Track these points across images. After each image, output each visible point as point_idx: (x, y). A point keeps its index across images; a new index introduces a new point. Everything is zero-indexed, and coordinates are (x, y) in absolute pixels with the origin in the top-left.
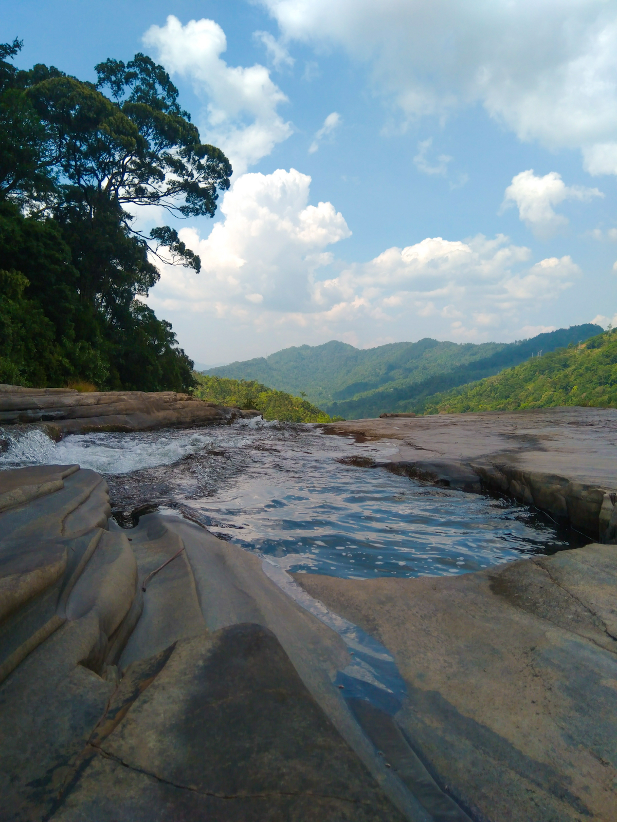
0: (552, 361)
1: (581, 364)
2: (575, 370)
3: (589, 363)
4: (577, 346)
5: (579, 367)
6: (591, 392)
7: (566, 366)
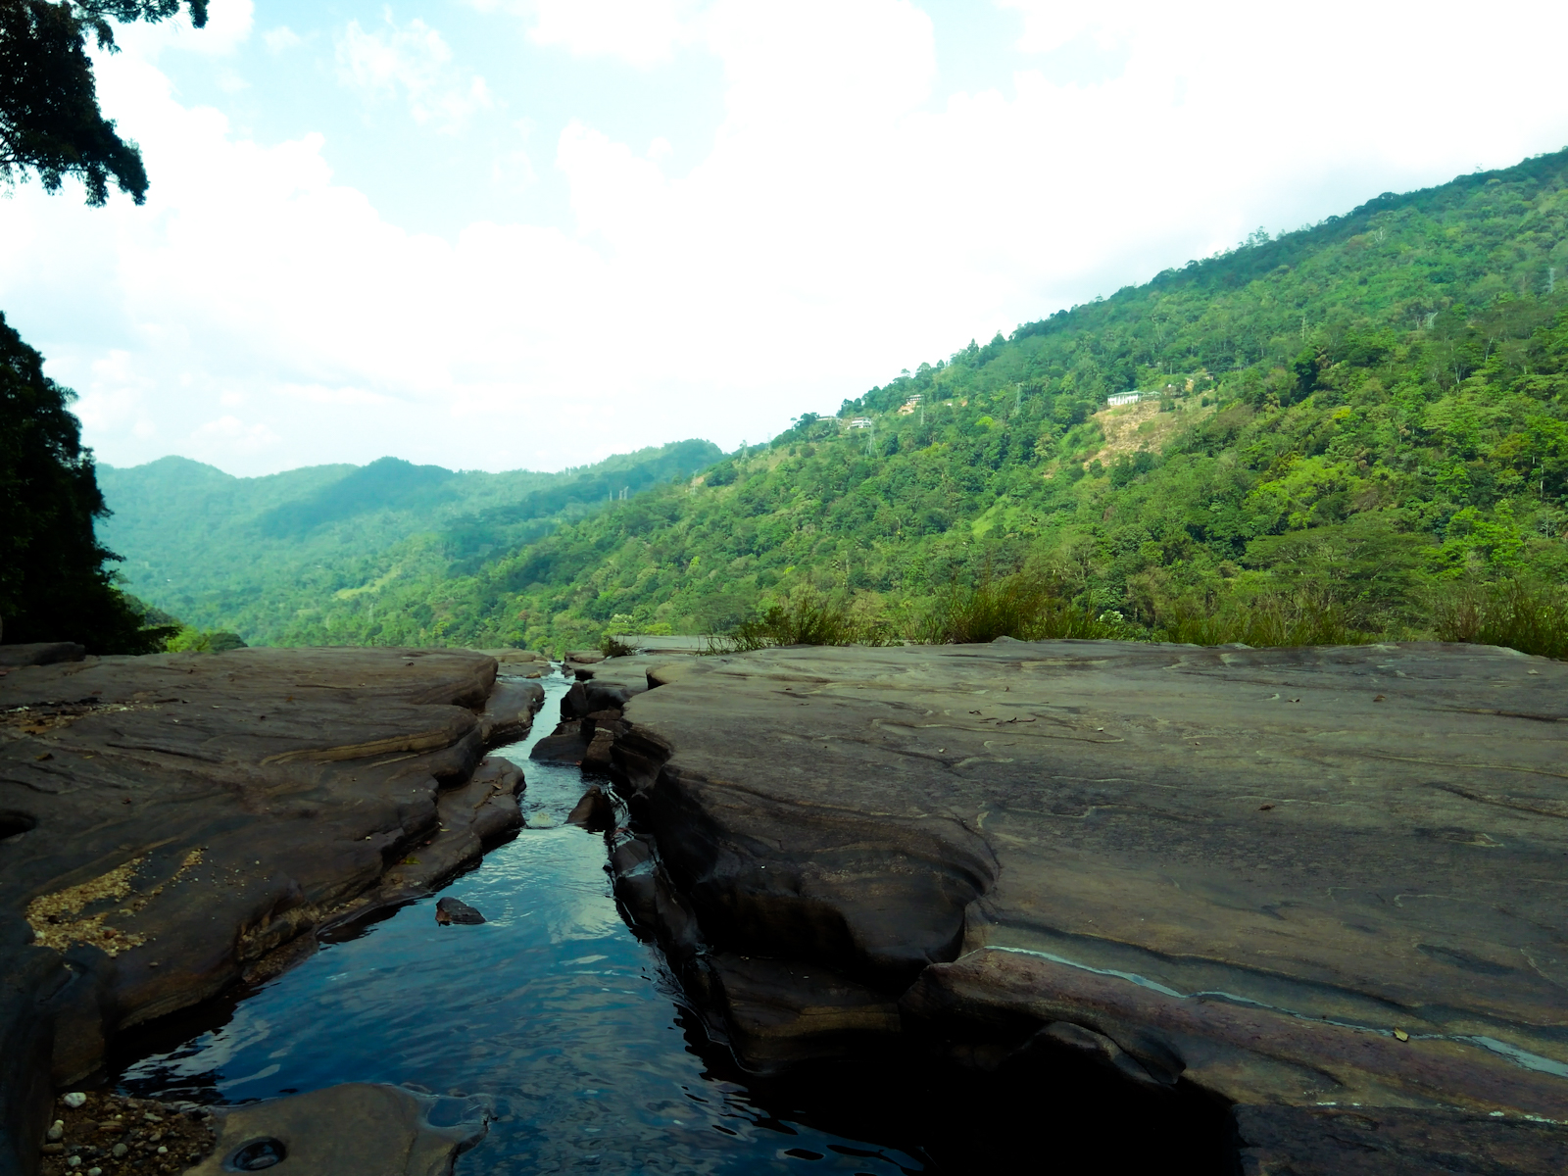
0: (649, 508)
1: (702, 515)
2: (691, 527)
3: (716, 512)
4: (689, 481)
5: (698, 520)
6: (724, 570)
7: (674, 519)
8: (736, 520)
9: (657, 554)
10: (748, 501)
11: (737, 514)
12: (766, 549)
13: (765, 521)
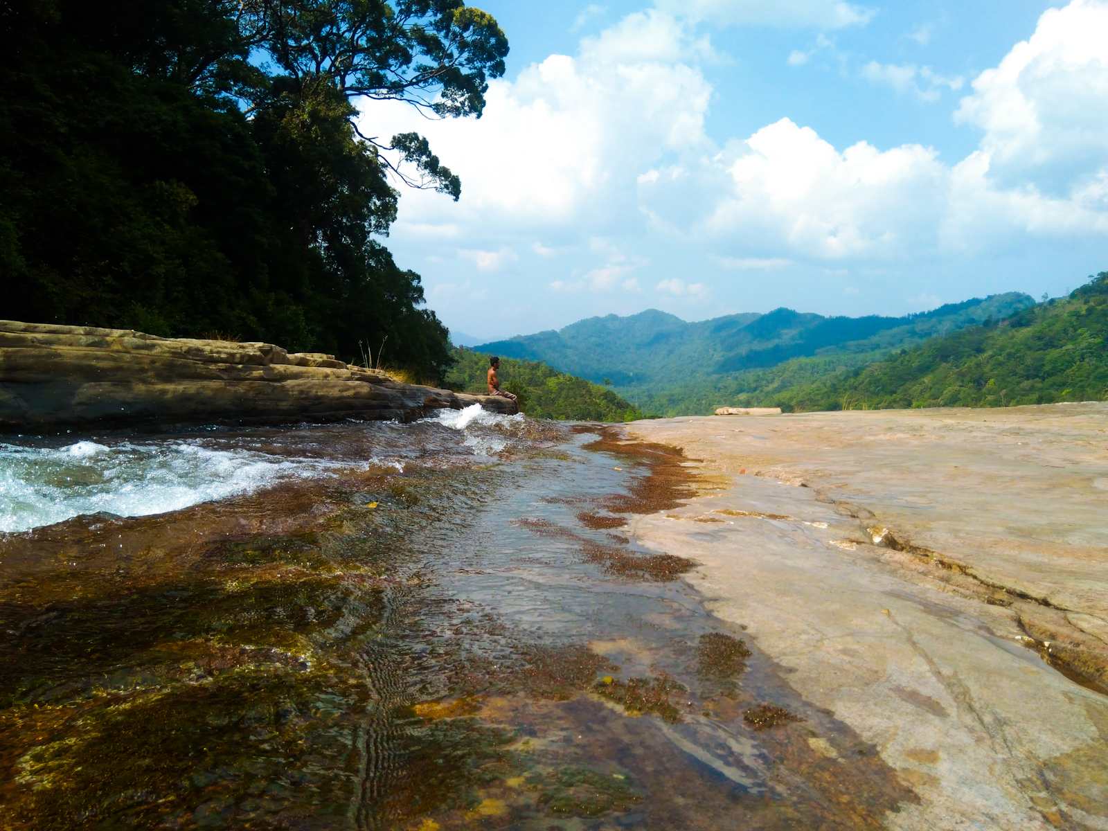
0: (960, 343)
1: (1002, 349)
2: (992, 356)
3: (1013, 347)
5: (998, 352)
6: (1013, 389)
7: (980, 350)
8: (1028, 352)
9: (961, 376)
10: (1040, 338)
11: (1030, 348)
12: (1050, 375)
13: (1053, 353)
